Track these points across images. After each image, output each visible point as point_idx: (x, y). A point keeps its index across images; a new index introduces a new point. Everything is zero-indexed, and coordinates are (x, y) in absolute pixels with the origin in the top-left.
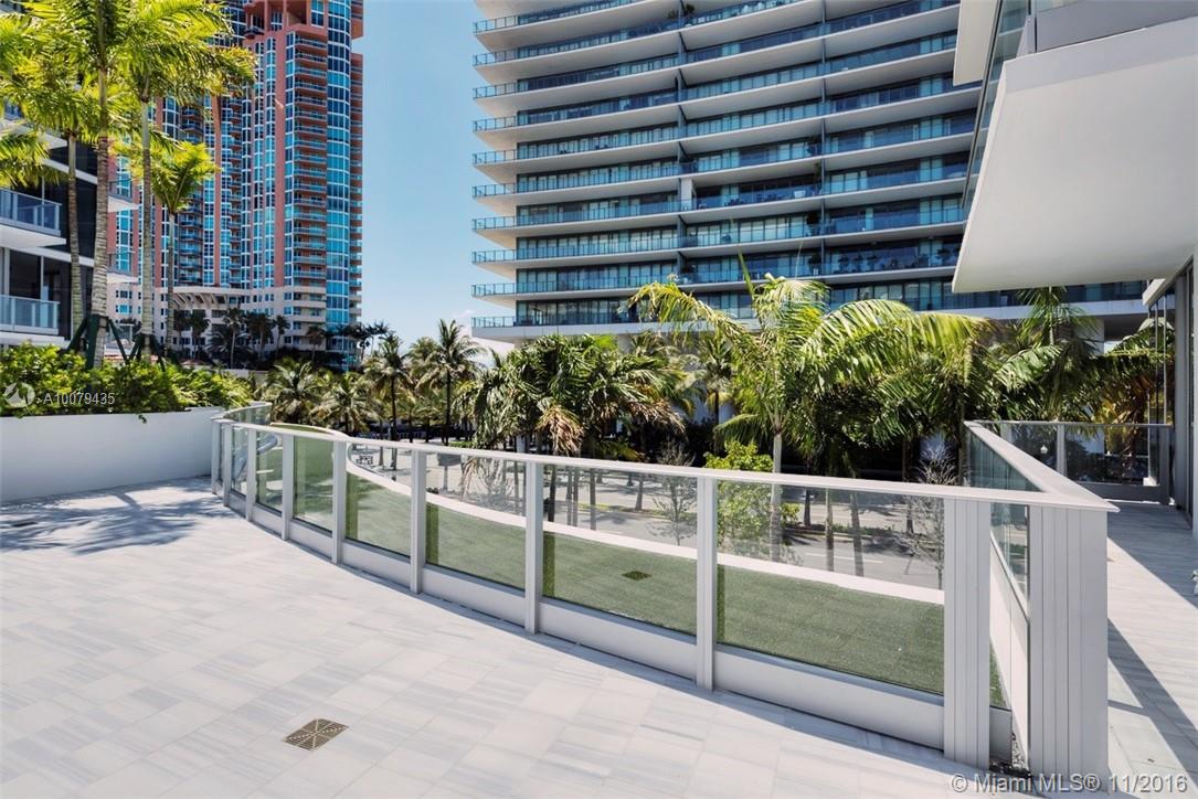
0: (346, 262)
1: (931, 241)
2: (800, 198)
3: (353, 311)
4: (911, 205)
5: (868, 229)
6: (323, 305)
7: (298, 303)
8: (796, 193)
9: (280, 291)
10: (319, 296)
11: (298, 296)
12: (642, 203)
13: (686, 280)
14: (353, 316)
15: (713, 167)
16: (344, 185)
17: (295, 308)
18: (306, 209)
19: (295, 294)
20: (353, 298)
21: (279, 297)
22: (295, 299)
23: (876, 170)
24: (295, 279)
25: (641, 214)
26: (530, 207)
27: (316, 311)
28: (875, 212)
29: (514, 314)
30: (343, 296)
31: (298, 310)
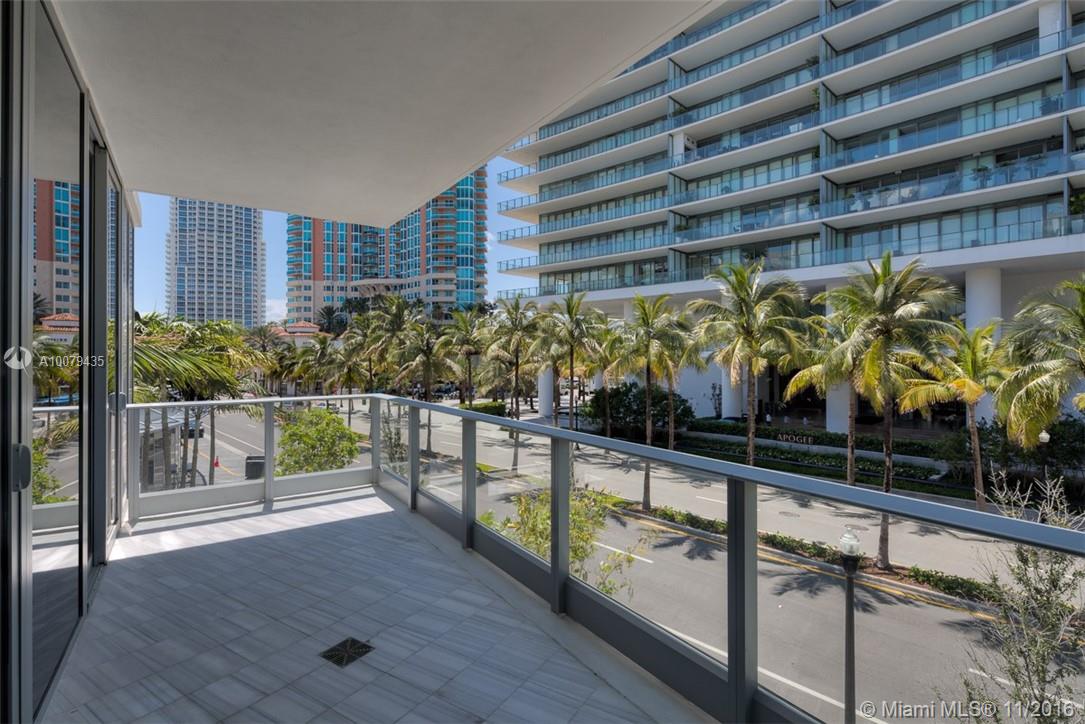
0: (471, 250)
1: (978, 158)
2: (798, 133)
3: (479, 290)
4: (949, 116)
5: (894, 154)
6: (453, 287)
7: (436, 287)
8: (791, 127)
9: (423, 278)
10: (451, 280)
11: (435, 281)
12: (645, 163)
13: (678, 239)
14: (481, 295)
15: (714, 112)
16: (469, 187)
17: (434, 291)
18: (441, 210)
19: (433, 281)
20: (480, 279)
21: (423, 283)
22: (433, 284)
23: (898, 82)
24: (434, 268)
25: (645, 174)
26: (549, 185)
27: (449, 293)
28: (901, 133)
29: (538, 285)
30: (469, 279)
31: (436, 293)
